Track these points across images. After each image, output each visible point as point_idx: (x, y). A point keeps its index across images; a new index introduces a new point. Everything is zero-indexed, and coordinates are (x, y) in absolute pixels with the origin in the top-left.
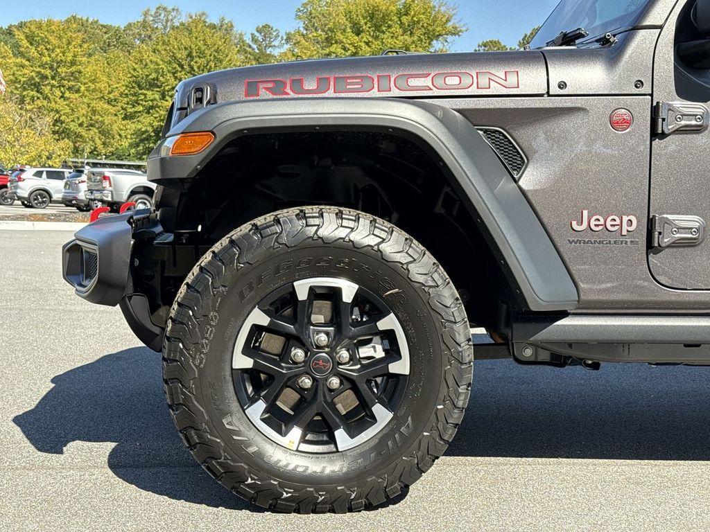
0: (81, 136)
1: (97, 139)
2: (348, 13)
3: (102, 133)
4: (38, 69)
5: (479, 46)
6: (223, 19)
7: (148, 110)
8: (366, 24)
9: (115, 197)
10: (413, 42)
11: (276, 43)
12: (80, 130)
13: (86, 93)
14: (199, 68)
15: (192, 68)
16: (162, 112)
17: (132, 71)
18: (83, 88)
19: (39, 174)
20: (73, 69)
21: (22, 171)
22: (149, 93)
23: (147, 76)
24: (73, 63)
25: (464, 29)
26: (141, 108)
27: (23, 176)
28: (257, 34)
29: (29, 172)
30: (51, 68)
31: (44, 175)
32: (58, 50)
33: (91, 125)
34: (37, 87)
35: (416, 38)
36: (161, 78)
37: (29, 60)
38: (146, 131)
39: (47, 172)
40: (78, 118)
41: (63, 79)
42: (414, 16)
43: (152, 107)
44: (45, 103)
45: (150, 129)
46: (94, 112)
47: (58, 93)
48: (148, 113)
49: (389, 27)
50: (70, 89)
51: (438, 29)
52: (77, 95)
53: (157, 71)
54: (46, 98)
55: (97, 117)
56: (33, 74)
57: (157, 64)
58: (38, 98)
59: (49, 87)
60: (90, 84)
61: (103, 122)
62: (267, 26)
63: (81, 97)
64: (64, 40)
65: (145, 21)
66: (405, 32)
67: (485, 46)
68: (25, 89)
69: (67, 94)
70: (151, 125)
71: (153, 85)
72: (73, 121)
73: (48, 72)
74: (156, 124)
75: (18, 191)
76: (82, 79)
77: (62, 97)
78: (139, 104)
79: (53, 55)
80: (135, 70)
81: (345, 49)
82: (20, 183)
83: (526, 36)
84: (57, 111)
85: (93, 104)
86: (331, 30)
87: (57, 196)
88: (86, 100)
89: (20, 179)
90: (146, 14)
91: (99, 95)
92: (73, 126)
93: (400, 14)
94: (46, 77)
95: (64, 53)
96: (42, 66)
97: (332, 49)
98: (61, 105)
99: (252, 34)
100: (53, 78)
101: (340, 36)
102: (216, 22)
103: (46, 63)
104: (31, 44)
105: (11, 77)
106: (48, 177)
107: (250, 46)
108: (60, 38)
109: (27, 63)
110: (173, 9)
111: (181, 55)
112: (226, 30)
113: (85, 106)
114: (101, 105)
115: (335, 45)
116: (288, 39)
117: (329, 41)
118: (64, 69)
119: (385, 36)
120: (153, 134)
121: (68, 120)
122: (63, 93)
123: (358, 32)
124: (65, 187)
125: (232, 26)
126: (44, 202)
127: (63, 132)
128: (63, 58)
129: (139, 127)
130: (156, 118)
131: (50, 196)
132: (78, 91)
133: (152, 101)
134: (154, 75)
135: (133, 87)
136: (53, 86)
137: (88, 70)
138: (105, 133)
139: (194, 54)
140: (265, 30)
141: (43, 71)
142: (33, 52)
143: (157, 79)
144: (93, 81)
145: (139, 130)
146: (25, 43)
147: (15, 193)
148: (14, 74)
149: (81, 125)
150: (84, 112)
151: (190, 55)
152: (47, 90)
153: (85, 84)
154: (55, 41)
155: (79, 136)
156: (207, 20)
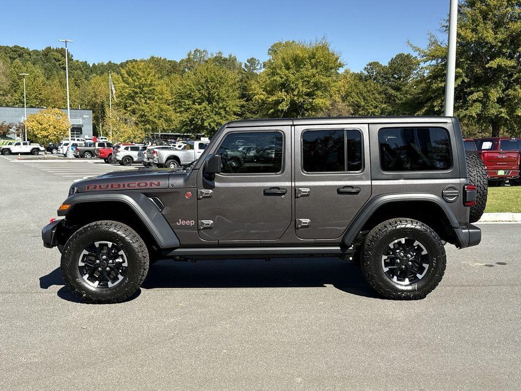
0: (156, 123)
1: (164, 124)
2: (283, 59)
3: (166, 121)
4: (133, 89)
5: (367, 65)
6: (231, 55)
7: (187, 110)
8: (292, 64)
9: (159, 161)
10: (317, 72)
11: (258, 67)
12: (154, 120)
13: (158, 101)
14: (211, 87)
15: (208, 87)
16: (193, 111)
17: (178, 91)
18: (156, 98)
19: (127, 149)
20: (151, 88)
21: (119, 147)
22: (187, 101)
23: (186, 92)
24: (151, 85)
25: (345, 64)
26: (183, 109)
27: (119, 150)
28: (248, 63)
29: (122, 147)
30: (140, 88)
31: (129, 149)
32: (143, 78)
33: (161, 117)
34: (132, 98)
35: (318, 70)
36: (192, 94)
37: (128, 84)
38: (186, 121)
39: (131, 147)
40: (154, 114)
41: (145, 93)
42: (318, 58)
43: (188, 109)
44: (137, 106)
45: (187, 120)
46: (162, 110)
47: (143, 101)
48: (187, 111)
49: (305, 65)
50: (149, 98)
51: (330, 65)
52: (153, 102)
53: (190, 90)
54: (137, 103)
55: (163, 113)
56: (131, 91)
57: (191, 86)
58: (133, 104)
59: (139, 98)
60: (159, 95)
61: (166, 116)
62: (253, 59)
63: (155, 102)
64: (146, 73)
65: (189, 58)
66: (312, 68)
67: (370, 65)
68: (127, 99)
69: (148, 102)
70: (188, 118)
71: (189, 96)
72: (151, 115)
73: (138, 90)
74: (190, 117)
75: (117, 157)
76: (155, 93)
77: (146, 103)
78: (182, 107)
79: (141, 81)
80: (179, 89)
81: (281, 78)
82: (118, 154)
83: (392, 59)
84: (143, 111)
85: (161, 106)
86: (274, 68)
87: (135, 159)
88: (157, 104)
89: (118, 151)
90: (189, 55)
91: (165, 101)
92: (151, 118)
93: (310, 58)
94: (137, 93)
95: (146, 80)
96: (135, 87)
97: (275, 78)
98: (145, 107)
99: (245, 64)
100: (141, 93)
101: (278, 71)
102: (227, 57)
103: (137, 86)
104: (129, 76)
105: (120, 93)
106: (131, 150)
107: (244, 70)
108: (144, 72)
109: (127, 86)
110: (204, 51)
111: (203, 81)
112: (233, 61)
113: (157, 107)
114: (165, 107)
115: (276, 76)
116: (264, 66)
117: (273, 74)
118: (146, 88)
119: (303, 70)
120: (189, 122)
121: (148, 115)
122: (146, 101)
123: (288, 68)
124: (138, 155)
125: (236, 59)
126: (129, 162)
127: (146, 121)
128: (146, 83)
129: (182, 119)
130: (190, 114)
131: (133, 159)
132: (153, 99)
133: (188, 105)
134: (189, 92)
135: (179, 99)
136: (140, 97)
137: (158, 88)
138: (168, 120)
139: (209, 80)
140: (252, 61)
141: (135, 90)
142: (130, 80)
143: (191, 94)
144: (161, 94)
145: (182, 120)
146: (126, 75)
147: (116, 158)
148: (121, 92)
149: (155, 117)
150: (156, 110)
151: (207, 81)
152: (137, 99)
153: (157, 95)
154: (141, 74)
155: (154, 122)
156: (222, 56)
